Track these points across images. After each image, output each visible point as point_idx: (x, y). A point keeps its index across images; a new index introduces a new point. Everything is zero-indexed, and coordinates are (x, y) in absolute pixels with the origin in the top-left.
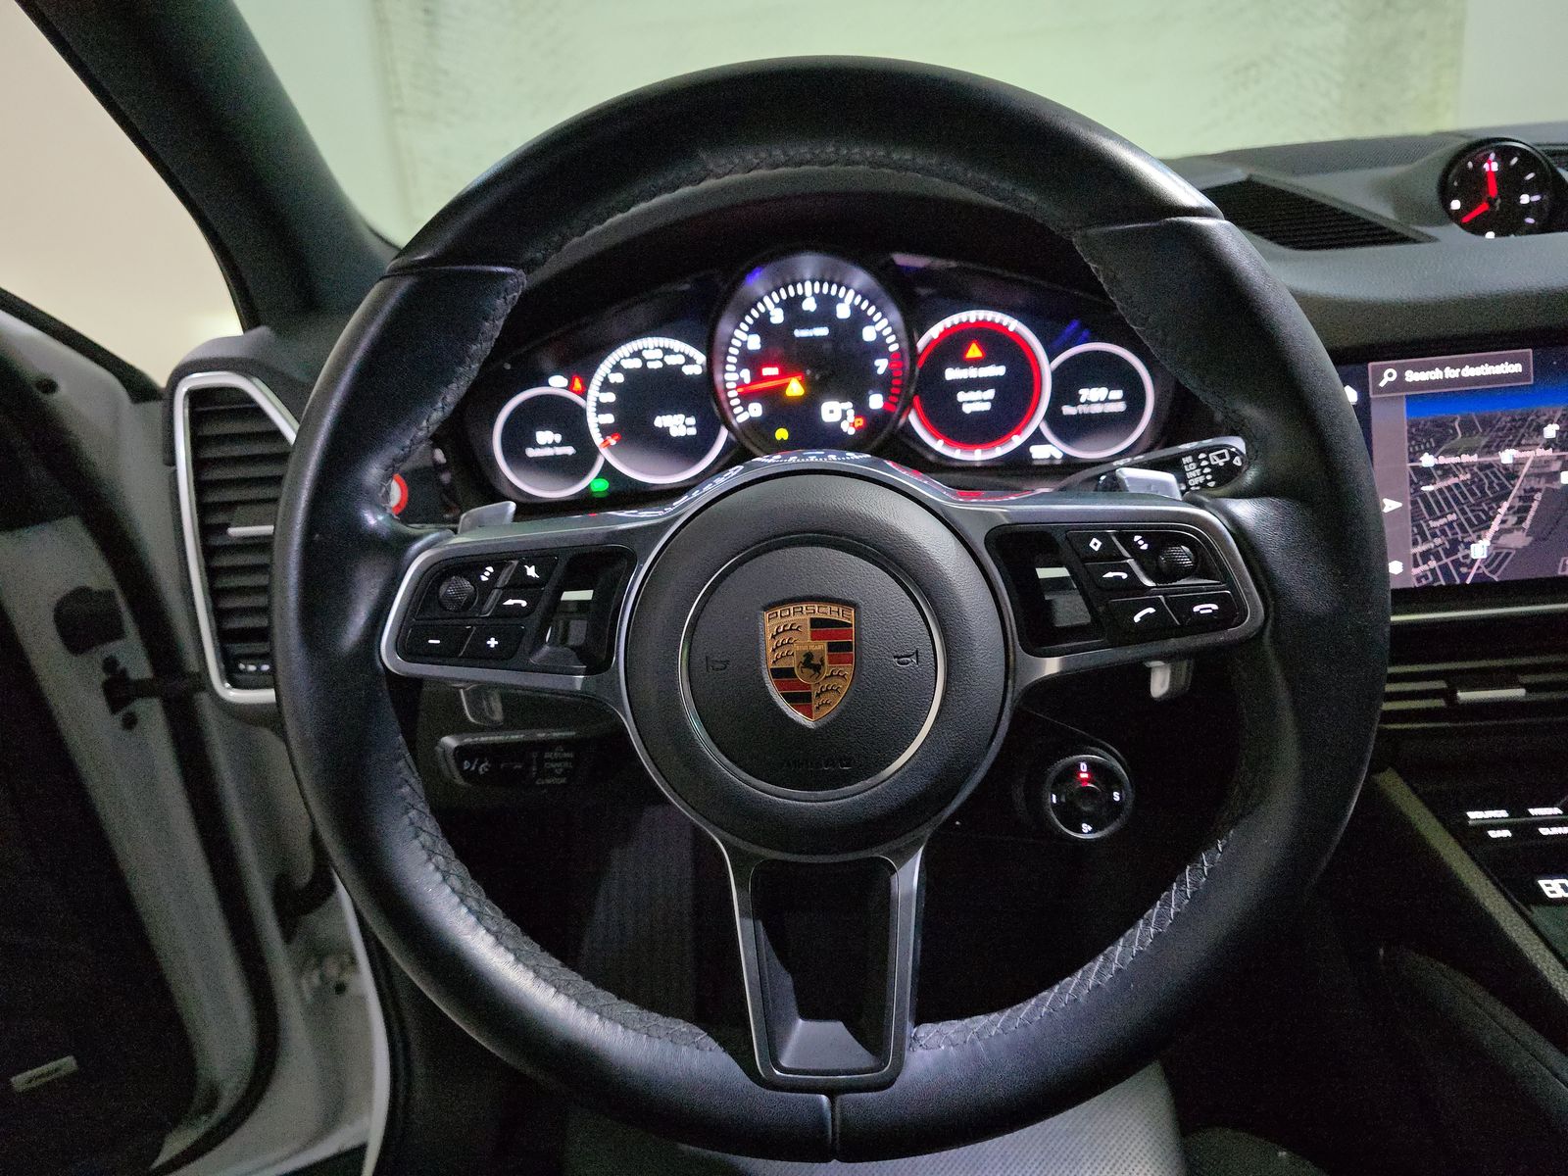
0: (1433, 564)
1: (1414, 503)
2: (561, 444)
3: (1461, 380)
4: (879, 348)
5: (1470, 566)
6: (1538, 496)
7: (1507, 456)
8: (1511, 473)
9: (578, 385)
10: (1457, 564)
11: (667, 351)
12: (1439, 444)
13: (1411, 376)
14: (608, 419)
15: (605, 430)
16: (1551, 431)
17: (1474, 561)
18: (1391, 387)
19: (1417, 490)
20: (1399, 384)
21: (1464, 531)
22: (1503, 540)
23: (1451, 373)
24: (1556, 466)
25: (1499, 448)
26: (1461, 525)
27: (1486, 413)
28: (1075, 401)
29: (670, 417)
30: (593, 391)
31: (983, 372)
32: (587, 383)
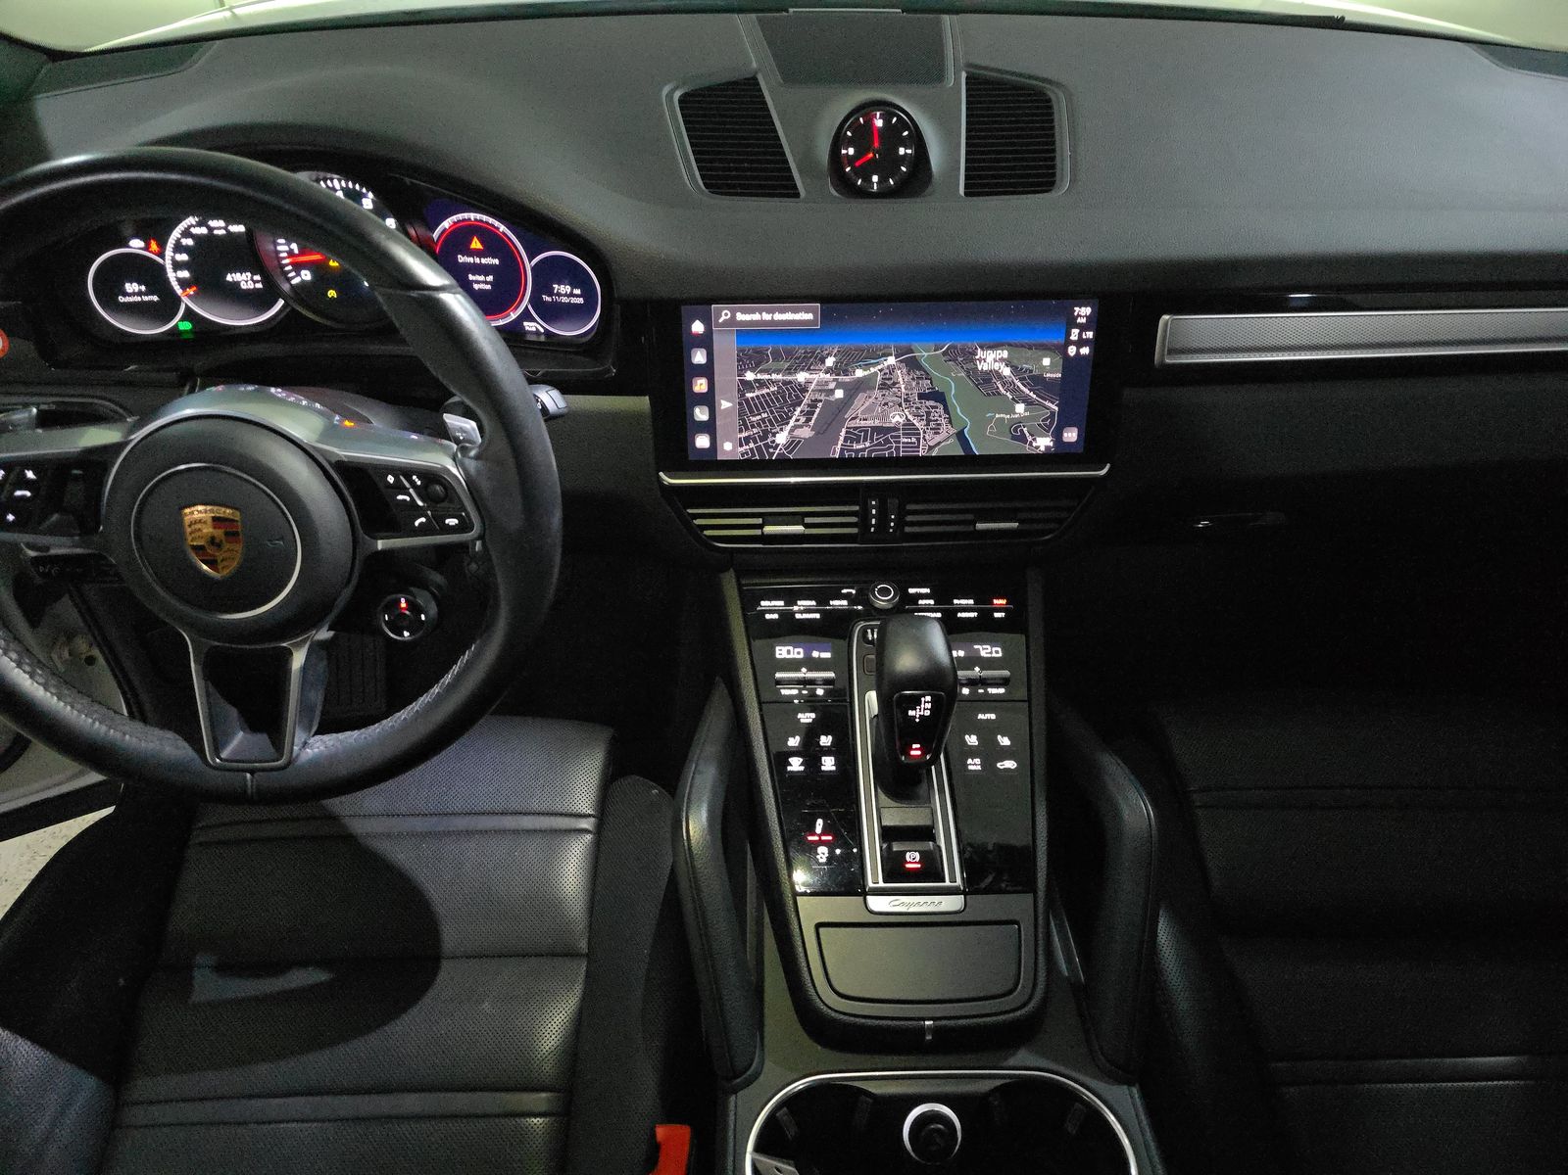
0: (752, 445)
1: (740, 404)
2: (146, 294)
3: (773, 322)
5: (776, 448)
6: (820, 405)
7: (801, 377)
8: (803, 389)
9: (154, 246)
10: (767, 446)
12: (758, 365)
13: (740, 317)
14: (185, 274)
15: (183, 283)
16: (830, 362)
17: (778, 445)
18: (726, 323)
19: (744, 395)
20: (732, 322)
21: (772, 425)
22: (798, 432)
23: (767, 317)
24: (832, 386)
25: (796, 371)
26: (770, 421)
27: (790, 346)
28: (551, 293)
29: (238, 274)
30: (169, 252)
31: (484, 261)
32: (162, 245)
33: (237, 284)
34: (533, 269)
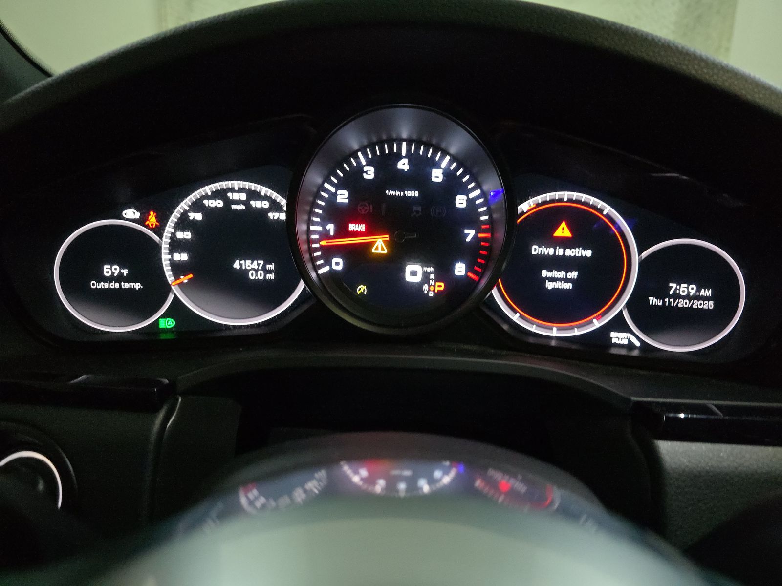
2: (127, 279)
4: (469, 217)
9: (152, 219)
11: (254, 195)
14: (183, 257)
15: (178, 269)
28: (662, 293)
29: (248, 262)
30: (169, 229)
31: (569, 252)
32: (163, 220)
33: (244, 273)
34: (642, 263)
